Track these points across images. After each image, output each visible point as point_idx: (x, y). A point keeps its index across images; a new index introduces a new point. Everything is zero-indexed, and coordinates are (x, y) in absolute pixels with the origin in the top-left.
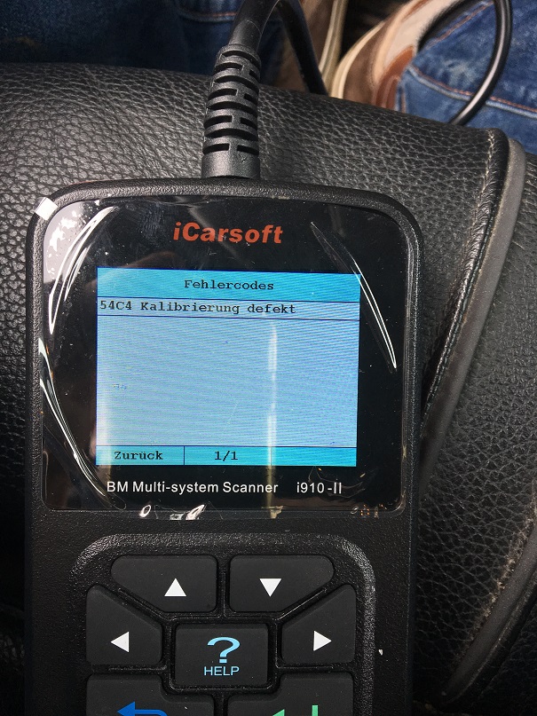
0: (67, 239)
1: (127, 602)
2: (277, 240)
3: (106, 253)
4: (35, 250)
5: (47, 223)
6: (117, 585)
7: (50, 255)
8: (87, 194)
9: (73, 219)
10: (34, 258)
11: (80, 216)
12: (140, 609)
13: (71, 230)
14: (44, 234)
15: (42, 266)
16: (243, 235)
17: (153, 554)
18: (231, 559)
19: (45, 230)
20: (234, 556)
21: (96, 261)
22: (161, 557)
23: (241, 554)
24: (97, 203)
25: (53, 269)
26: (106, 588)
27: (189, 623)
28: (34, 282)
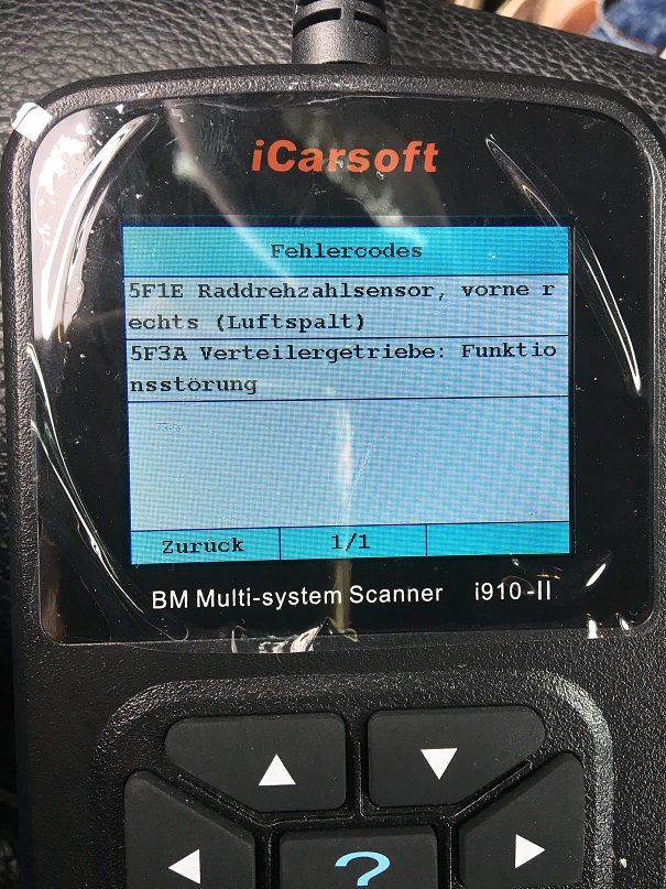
0: (69, 174)
1: (195, 797)
2: (429, 167)
3: (138, 196)
4: (15, 195)
5: (35, 147)
6: (177, 770)
7: (42, 203)
8: (102, 95)
9: (79, 138)
10: (14, 207)
11: (90, 133)
12: (216, 809)
13: (77, 157)
14: (30, 166)
15: (29, 222)
16: (371, 158)
17: (235, 714)
18: (369, 718)
19: (32, 158)
20: (375, 712)
21: (121, 211)
22: (249, 719)
23: (384, 709)
24: (120, 109)
25: (47, 226)
26: (158, 775)
27: (303, 830)
28: (15, 250)
